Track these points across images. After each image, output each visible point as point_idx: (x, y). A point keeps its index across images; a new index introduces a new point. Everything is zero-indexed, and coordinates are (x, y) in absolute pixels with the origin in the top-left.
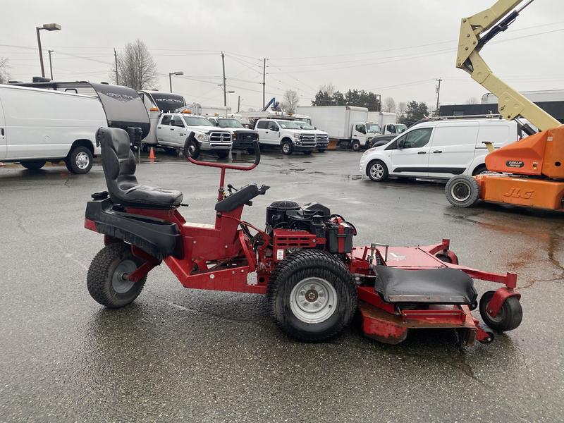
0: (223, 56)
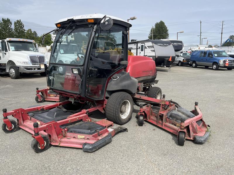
0: (201, 22)
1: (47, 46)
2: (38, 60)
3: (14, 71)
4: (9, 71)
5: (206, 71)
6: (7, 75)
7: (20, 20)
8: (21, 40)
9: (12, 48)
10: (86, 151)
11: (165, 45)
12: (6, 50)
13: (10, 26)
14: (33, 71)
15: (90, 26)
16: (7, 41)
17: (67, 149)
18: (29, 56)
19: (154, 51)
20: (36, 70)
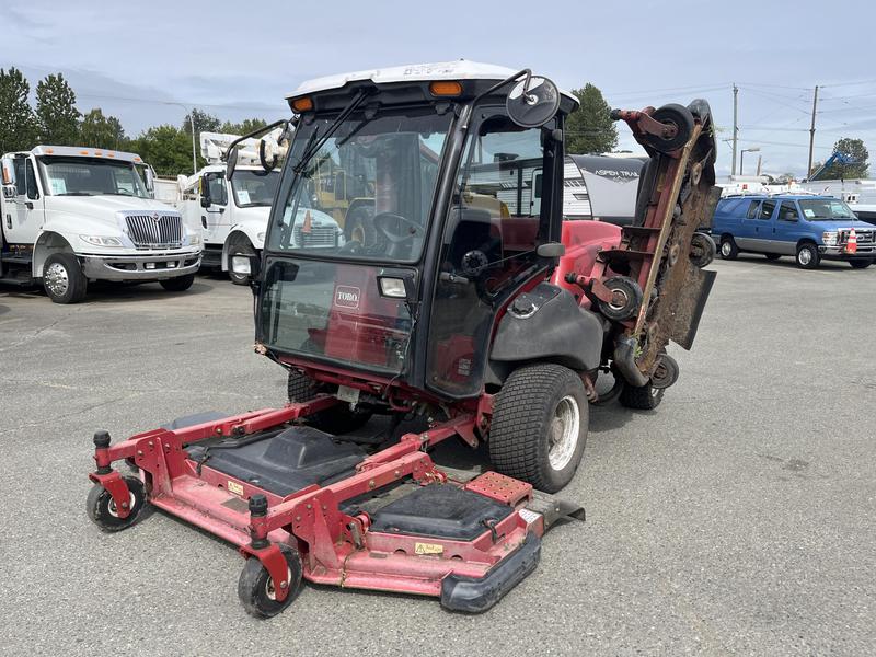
0: (736, 91)
1: (182, 178)
2: (156, 231)
3: (64, 274)
4: (45, 274)
5: (776, 271)
6: (39, 289)
7: (60, 75)
8: (92, 152)
9: (55, 185)
10: (460, 609)
11: (627, 173)
12: (34, 193)
13: (19, 100)
14: (137, 272)
15: (441, 109)
16: (38, 158)
17: (376, 600)
18: (122, 217)
19: (586, 196)
20: (151, 270)
